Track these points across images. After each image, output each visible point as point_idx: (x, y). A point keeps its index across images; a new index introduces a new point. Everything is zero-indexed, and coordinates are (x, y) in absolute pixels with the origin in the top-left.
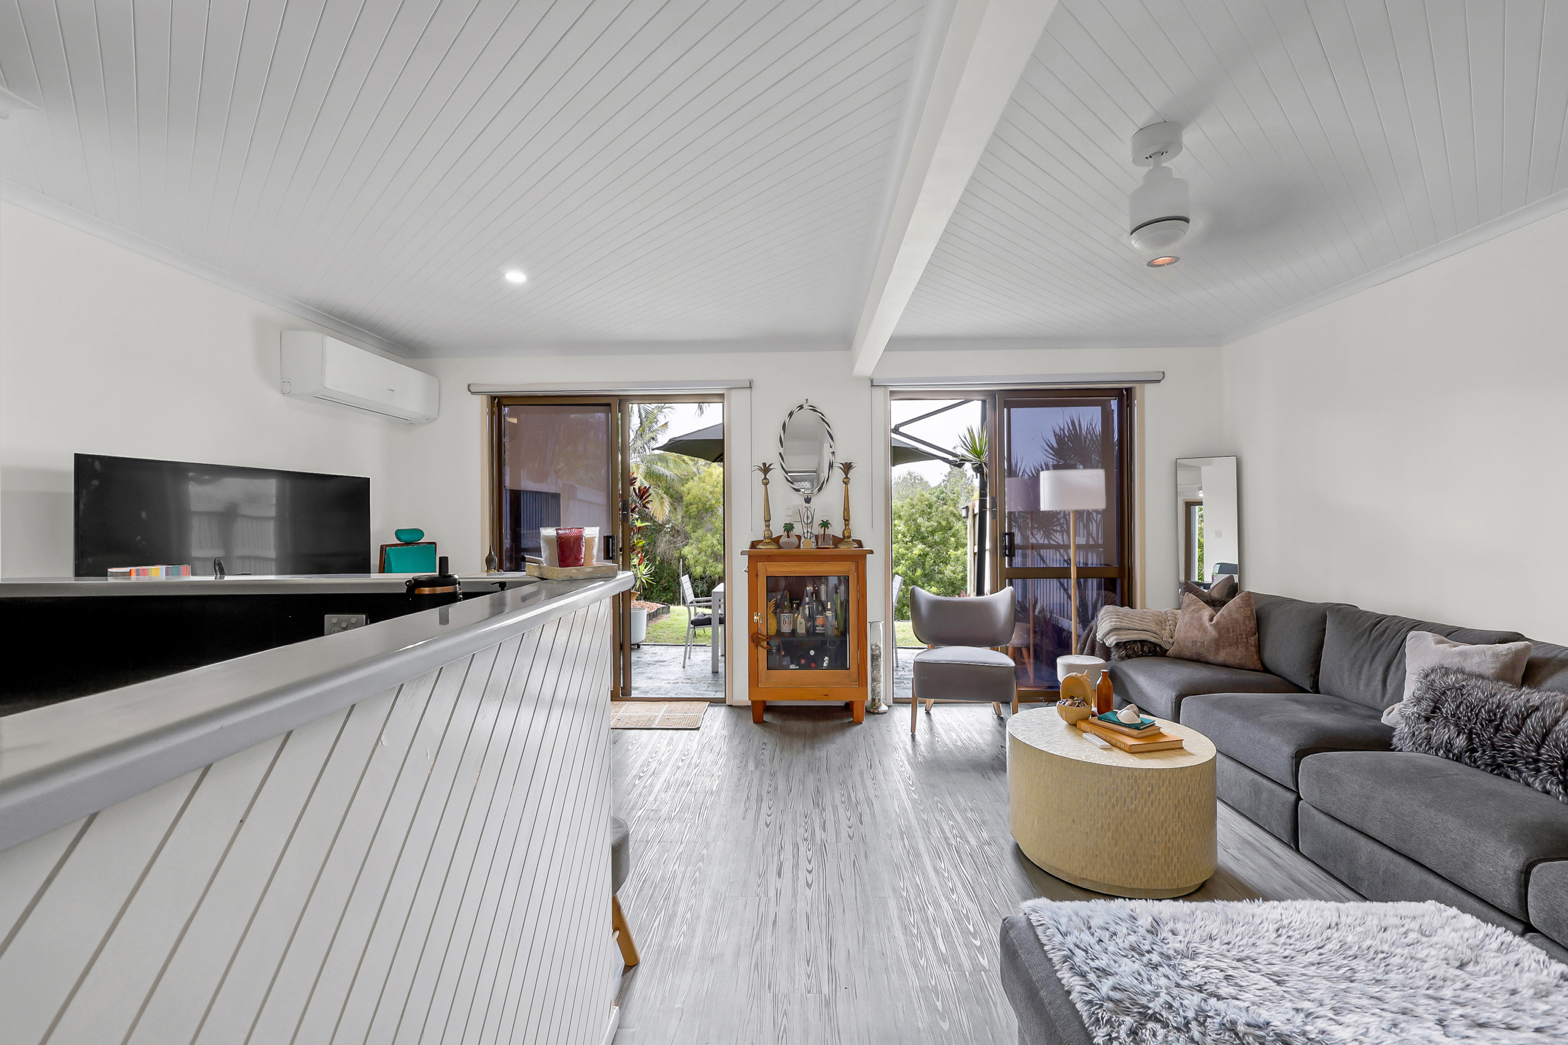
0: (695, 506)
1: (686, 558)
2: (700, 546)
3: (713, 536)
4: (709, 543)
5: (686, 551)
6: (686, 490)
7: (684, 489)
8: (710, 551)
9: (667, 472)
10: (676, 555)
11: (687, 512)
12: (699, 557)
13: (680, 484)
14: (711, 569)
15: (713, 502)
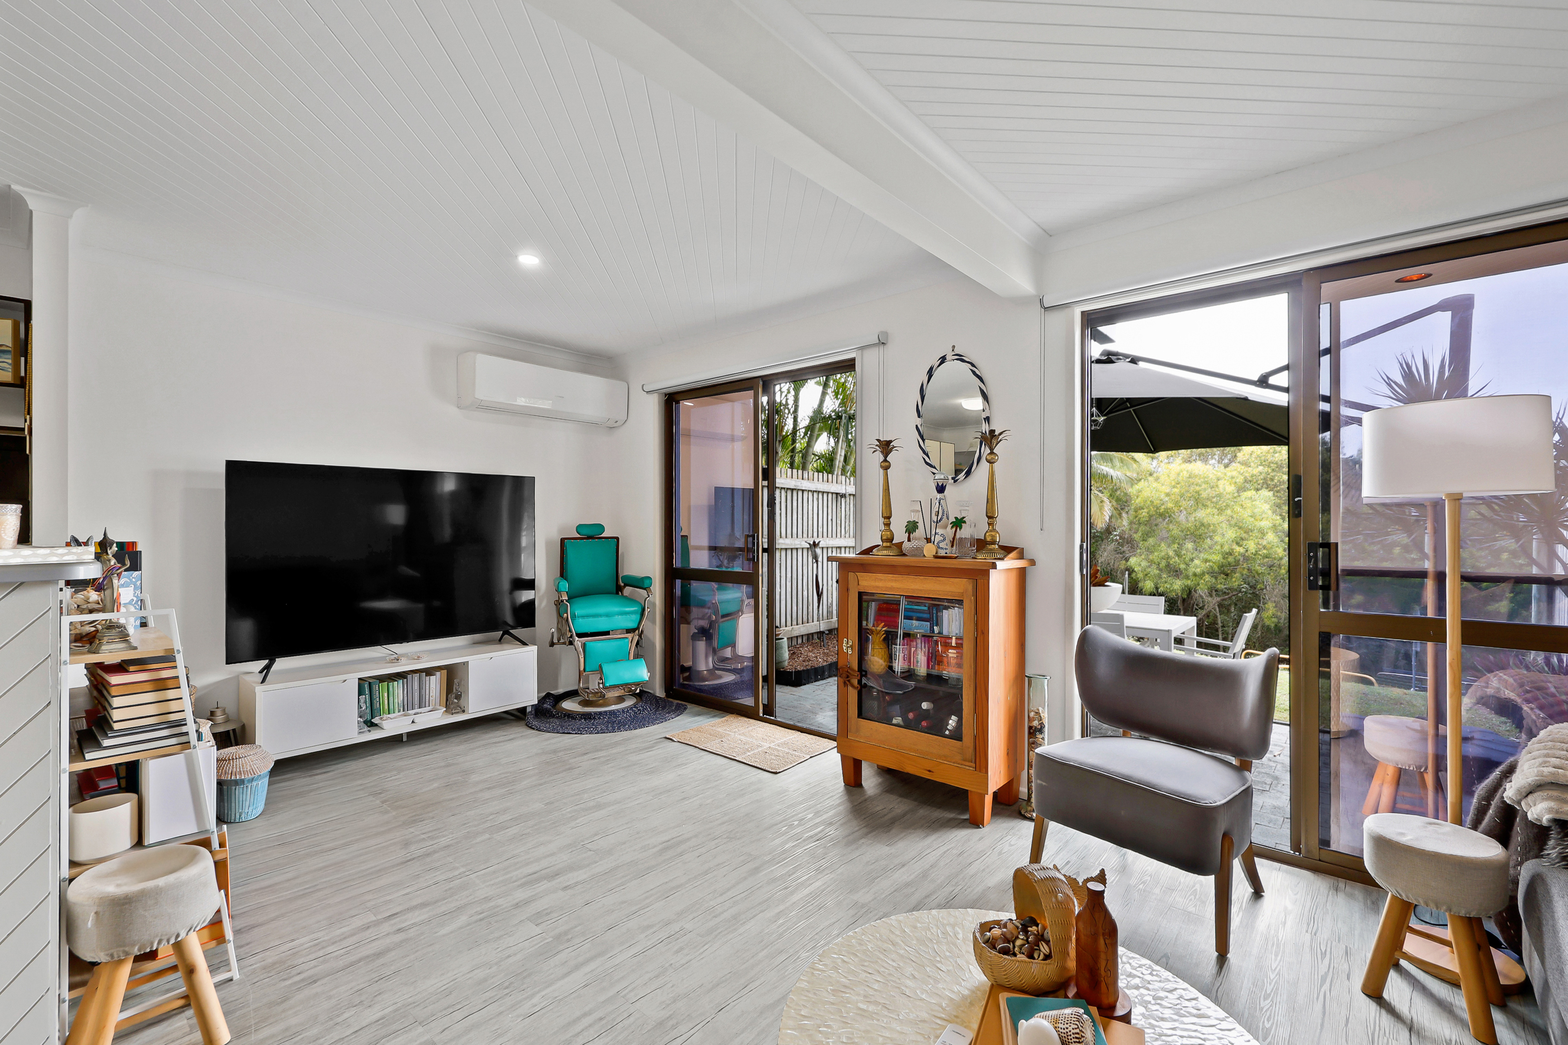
0: (1145, 510)
1: (1133, 571)
2: (1151, 557)
3: (1169, 546)
4: (1163, 554)
5: (1133, 561)
6: (1135, 492)
7: (1132, 491)
8: (1163, 564)
9: (1111, 472)
10: (1122, 567)
11: (1136, 517)
12: (1149, 570)
13: (1129, 485)
14: (1166, 585)
15: (1170, 505)
